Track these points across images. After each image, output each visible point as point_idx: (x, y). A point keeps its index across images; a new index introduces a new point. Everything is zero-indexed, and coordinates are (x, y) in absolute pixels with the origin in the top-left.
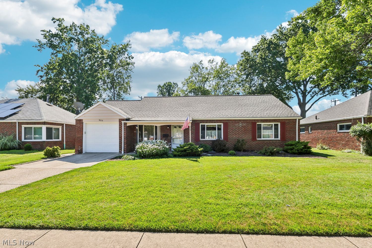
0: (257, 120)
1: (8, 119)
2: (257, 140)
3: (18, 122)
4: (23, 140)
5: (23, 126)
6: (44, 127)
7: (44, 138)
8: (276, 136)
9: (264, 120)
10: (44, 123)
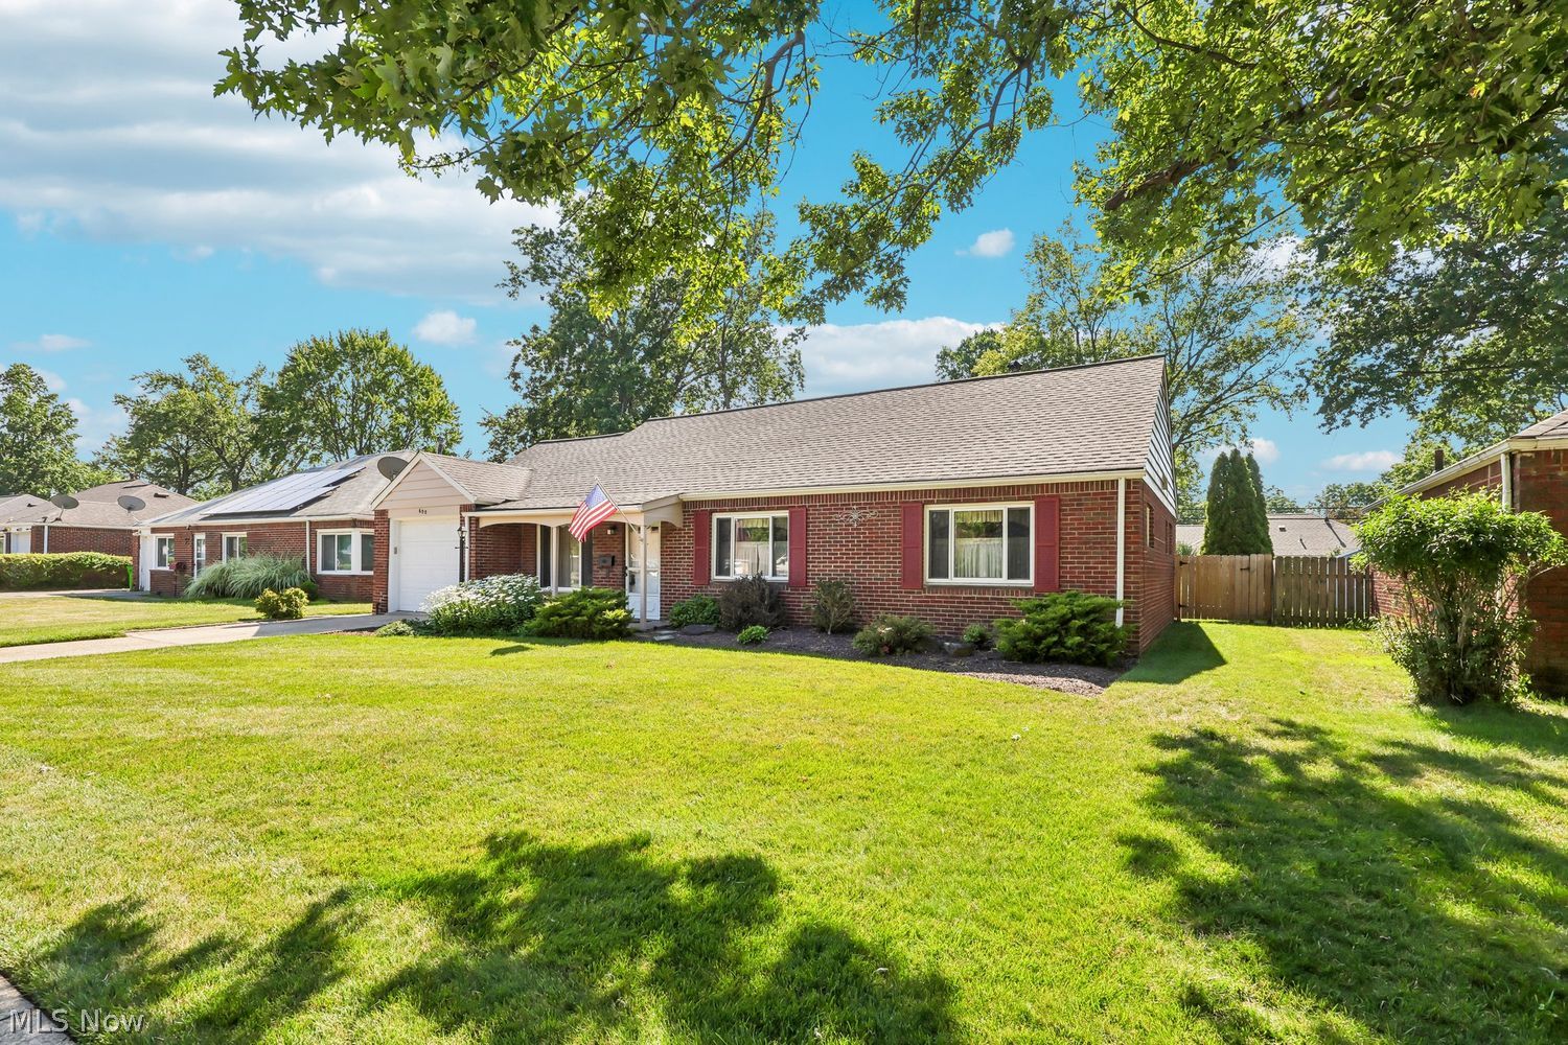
0: (927, 493)
1: (297, 514)
2: (922, 588)
3: (311, 522)
4: (320, 571)
5: (321, 532)
6: (356, 534)
7: (356, 568)
8: (1017, 568)
9: (958, 491)
10: (355, 523)
